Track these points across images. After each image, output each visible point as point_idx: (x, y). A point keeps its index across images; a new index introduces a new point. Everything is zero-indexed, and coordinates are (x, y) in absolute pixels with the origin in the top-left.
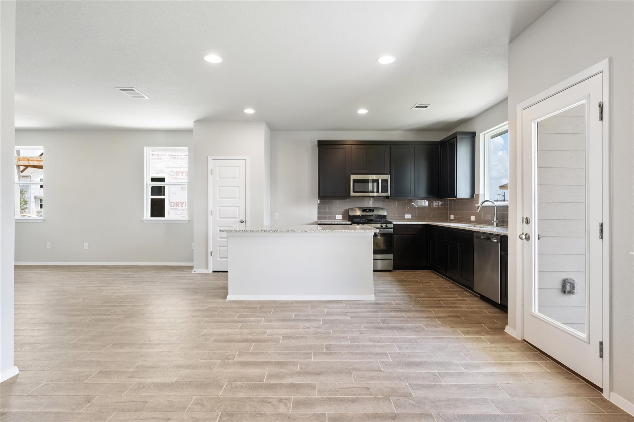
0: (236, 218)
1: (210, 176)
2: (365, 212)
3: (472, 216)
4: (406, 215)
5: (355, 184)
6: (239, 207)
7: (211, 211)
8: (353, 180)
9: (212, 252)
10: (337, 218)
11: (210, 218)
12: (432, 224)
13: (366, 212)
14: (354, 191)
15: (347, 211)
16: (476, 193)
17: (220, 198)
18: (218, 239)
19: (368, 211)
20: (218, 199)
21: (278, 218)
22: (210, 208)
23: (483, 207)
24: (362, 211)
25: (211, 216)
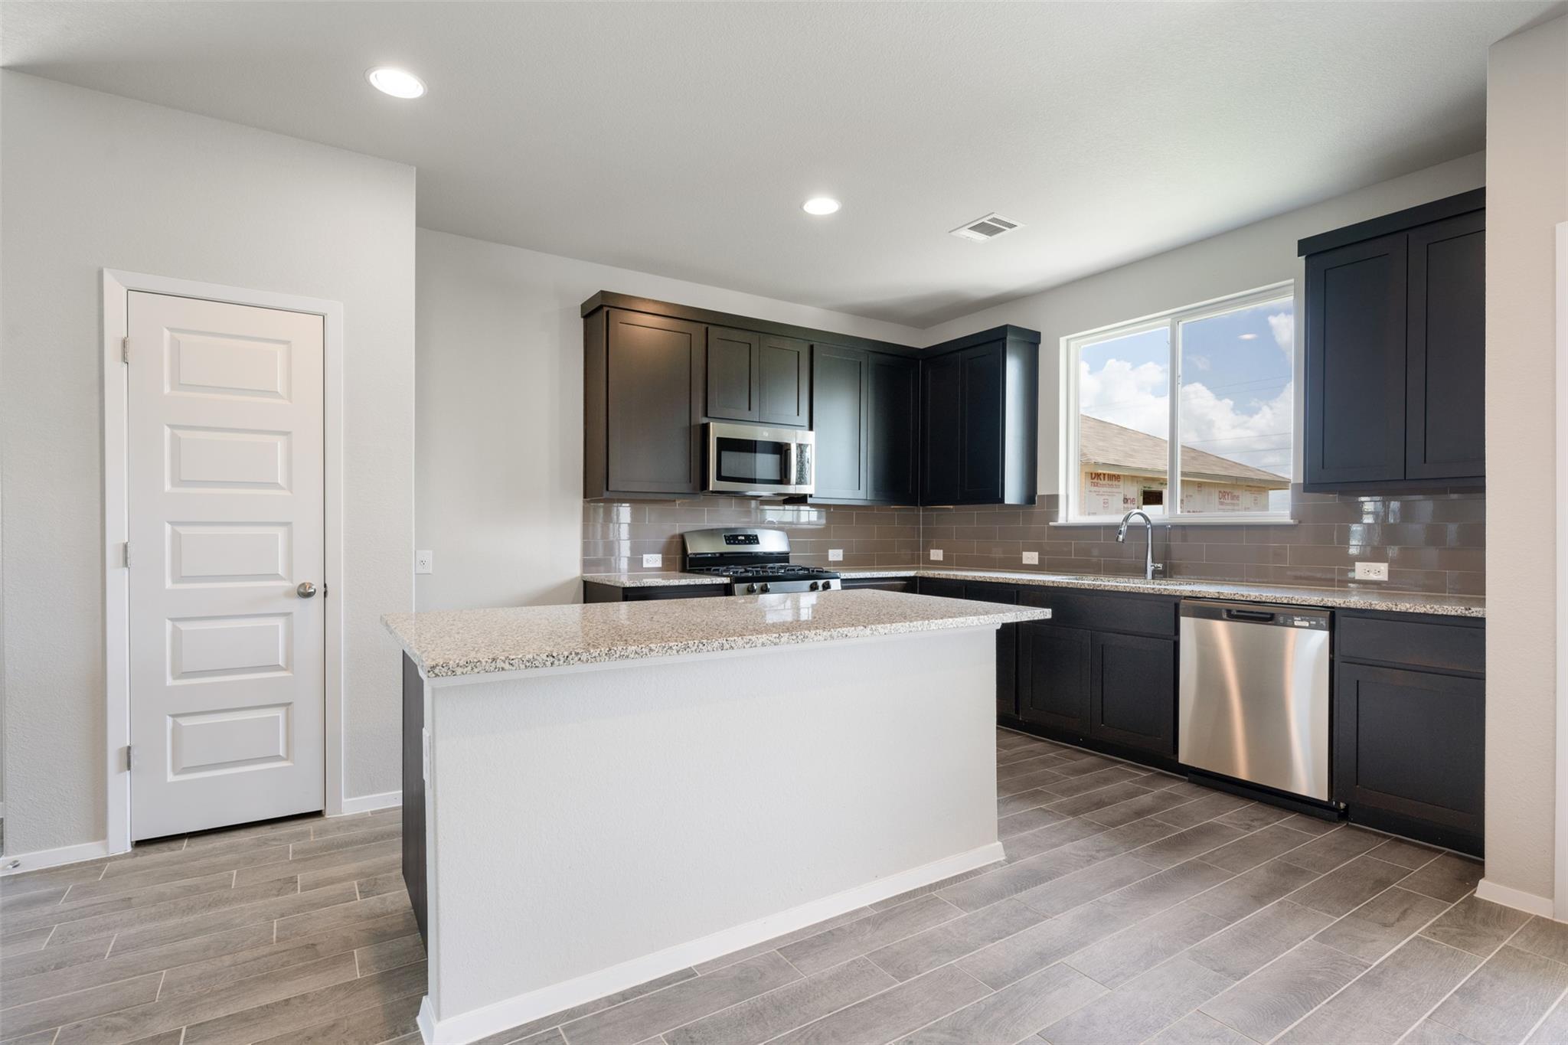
0: (275, 576)
1: (113, 367)
2: (734, 543)
3: (1024, 553)
4: (830, 551)
5: (724, 454)
6: (288, 524)
7: (126, 546)
8: (719, 439)
9: (129, 748)
10: (645, 565)
11: (117, 579)
12: (931, 576)
13: (739, 544)
14: (720, 477)
15: (682, 540)
16: (1042, 490)
17: (178, 481)
18: (169, 681)
19: (742, 540)
20: (168, 487)
21: (431, 572)
22: (117, 534)
23: (1129, 527)
24: (726, 540)
25: (126, 569)
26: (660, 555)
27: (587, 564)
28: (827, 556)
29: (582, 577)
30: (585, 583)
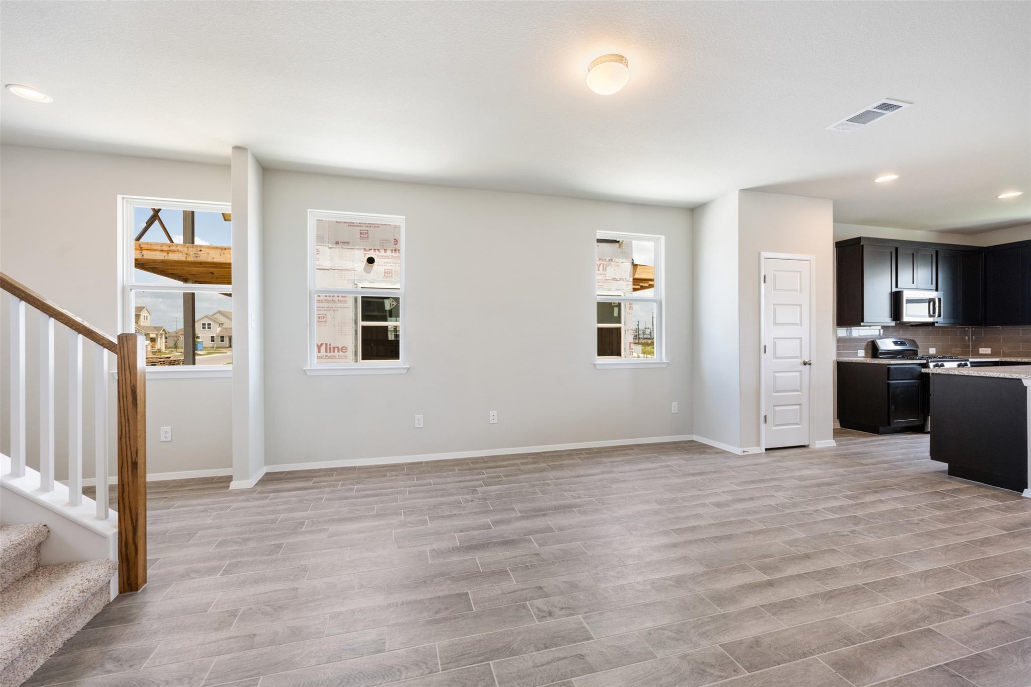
26: (864, 351)
27: (838, 355)
28: (929, 351)
29: (837, 360)
30: (837, 362)
